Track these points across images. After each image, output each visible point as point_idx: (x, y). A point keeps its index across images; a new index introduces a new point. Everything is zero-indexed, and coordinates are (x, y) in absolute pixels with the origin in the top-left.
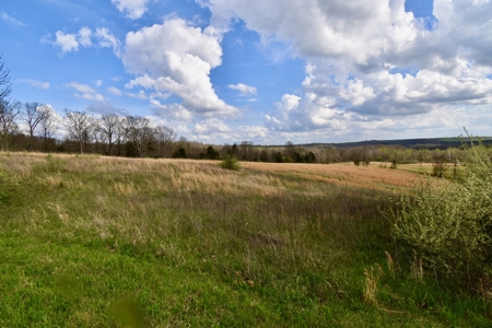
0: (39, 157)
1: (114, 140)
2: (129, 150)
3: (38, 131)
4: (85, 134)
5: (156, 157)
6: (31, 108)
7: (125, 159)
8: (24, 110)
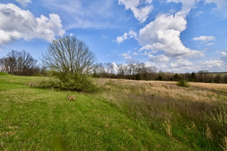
0: (108, 80)
1: (132, 74)
2: (137, 77)
3: (110, 72)
4: (123, 72)
5: (147, 80)
6: (108, 64)
7: (133, 81)
8: (106, 65)
